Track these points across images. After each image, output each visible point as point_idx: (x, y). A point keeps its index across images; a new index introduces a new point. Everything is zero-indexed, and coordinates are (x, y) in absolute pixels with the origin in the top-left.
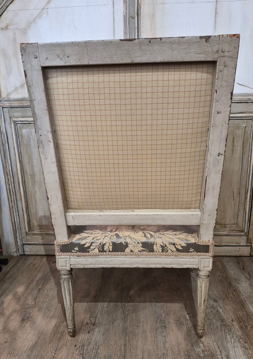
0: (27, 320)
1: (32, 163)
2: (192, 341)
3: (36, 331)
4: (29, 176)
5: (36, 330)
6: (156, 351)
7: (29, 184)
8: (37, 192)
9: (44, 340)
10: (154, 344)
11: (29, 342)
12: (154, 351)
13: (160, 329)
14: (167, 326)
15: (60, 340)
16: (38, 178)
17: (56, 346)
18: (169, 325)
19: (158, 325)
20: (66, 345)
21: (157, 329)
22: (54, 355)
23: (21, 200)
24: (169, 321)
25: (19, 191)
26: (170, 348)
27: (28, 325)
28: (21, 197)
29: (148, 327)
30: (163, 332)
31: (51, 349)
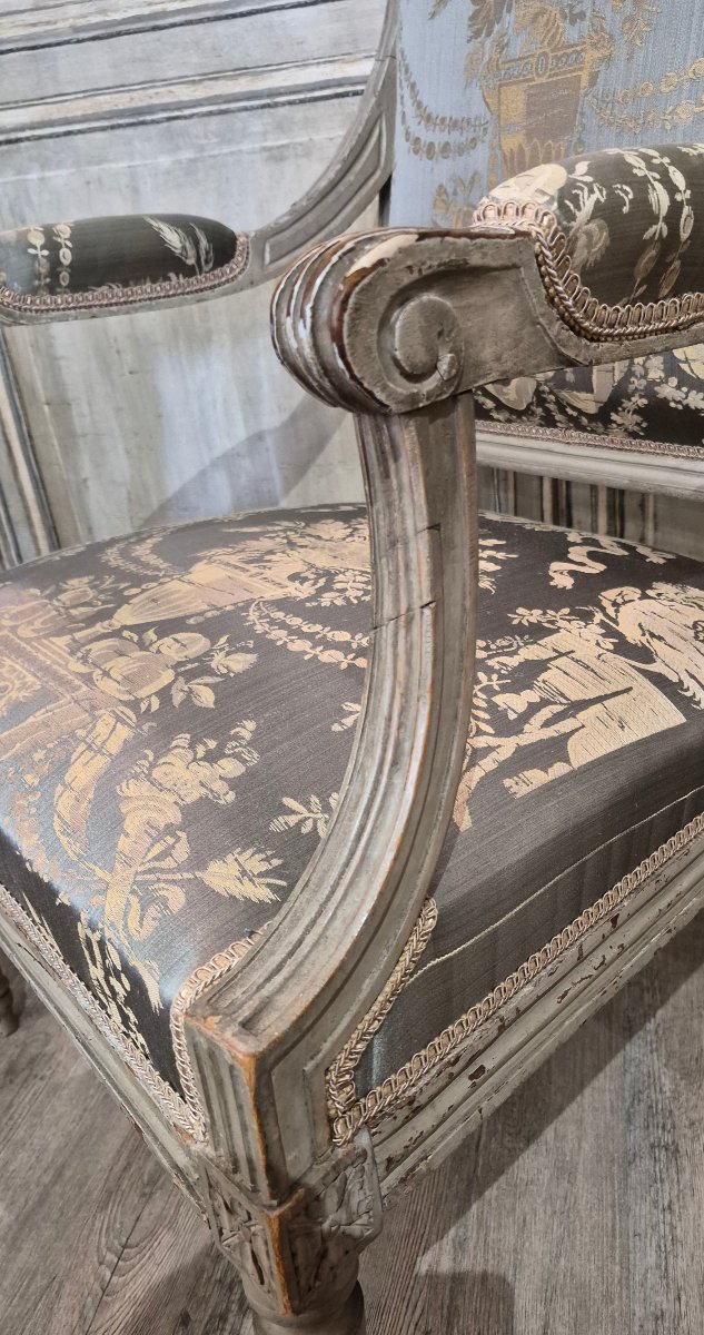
0: (27, 1072)
1: (51, 346)
3: (54, 1134)
4: (46, 408)
5: (53, 1129)
6: (621, 1298)
7: (52, 449)
8: (90, 483)
9: (81, 1185)
10: (613, 1248)
11: (10, 1193)
13: (646, 1163)
14: (684, 1146)
15: (151, 1194)
16: (83, 416)
17: (129, 1223)
19: (636, 1135)
20: (172, 1225)
21: (630, 1160)
22: (108, 1274)
23: (31, 525)
24: (694, 1116)
25: (12, 481)
27: (27, 1100)
28: (26, 508)
29: (585, 1145)
30: (662, 1181)
31: (103, 1240)
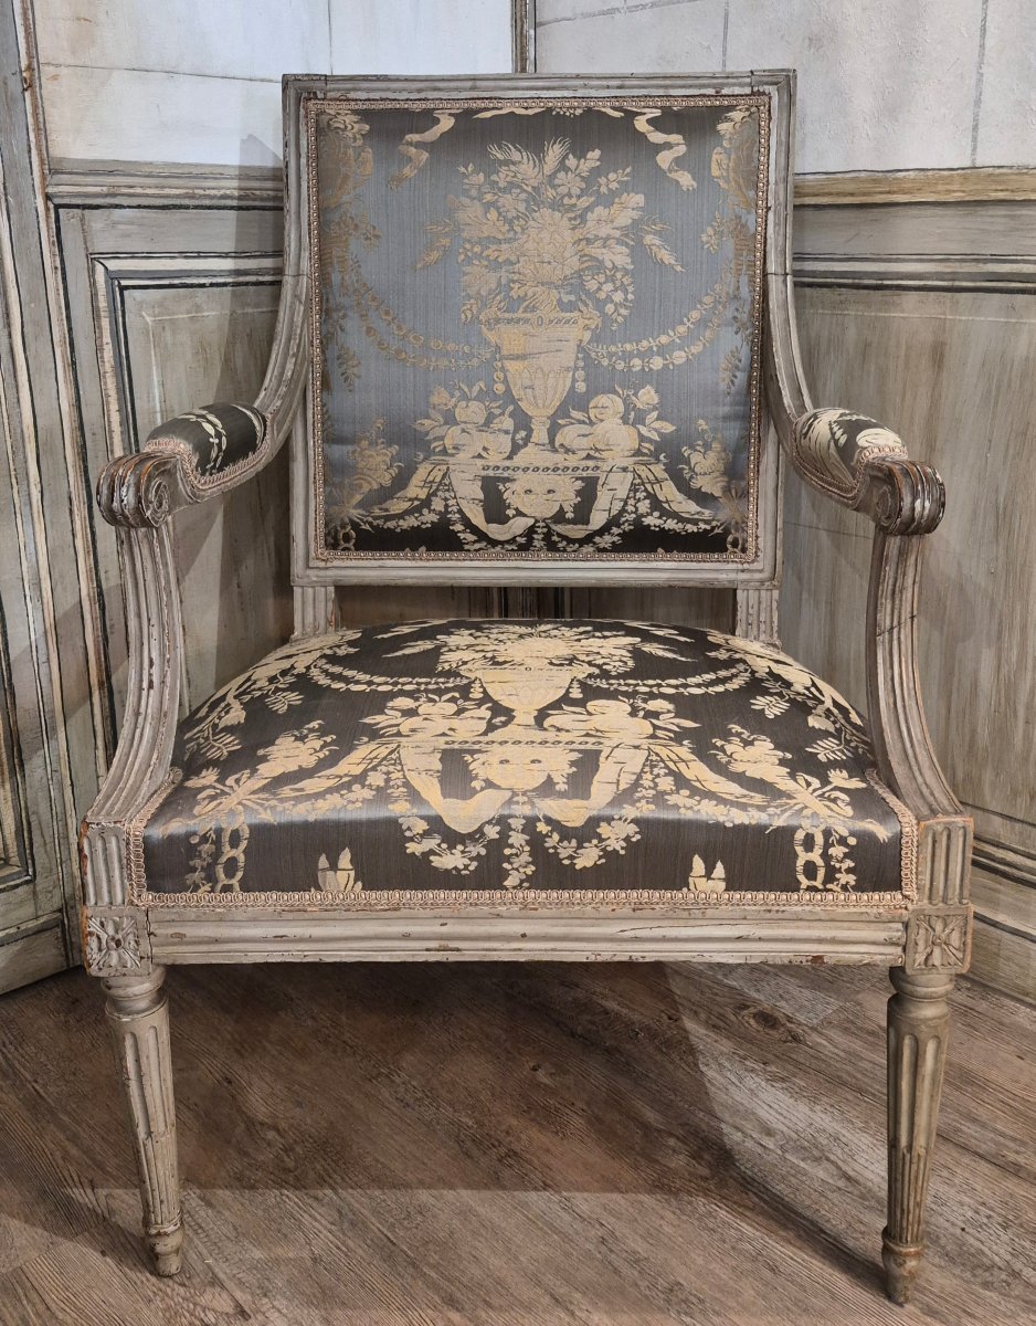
2: (638, 1148)
10: (541, 1229)
12: (567, 1255)
13: (506, 1172)
14: (517, 1147)
18: (519, 1139)
19: (483, 1161)
24: (504, 1128)
26: (598, 1210)
30: (526, 1174)
